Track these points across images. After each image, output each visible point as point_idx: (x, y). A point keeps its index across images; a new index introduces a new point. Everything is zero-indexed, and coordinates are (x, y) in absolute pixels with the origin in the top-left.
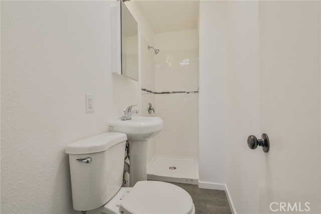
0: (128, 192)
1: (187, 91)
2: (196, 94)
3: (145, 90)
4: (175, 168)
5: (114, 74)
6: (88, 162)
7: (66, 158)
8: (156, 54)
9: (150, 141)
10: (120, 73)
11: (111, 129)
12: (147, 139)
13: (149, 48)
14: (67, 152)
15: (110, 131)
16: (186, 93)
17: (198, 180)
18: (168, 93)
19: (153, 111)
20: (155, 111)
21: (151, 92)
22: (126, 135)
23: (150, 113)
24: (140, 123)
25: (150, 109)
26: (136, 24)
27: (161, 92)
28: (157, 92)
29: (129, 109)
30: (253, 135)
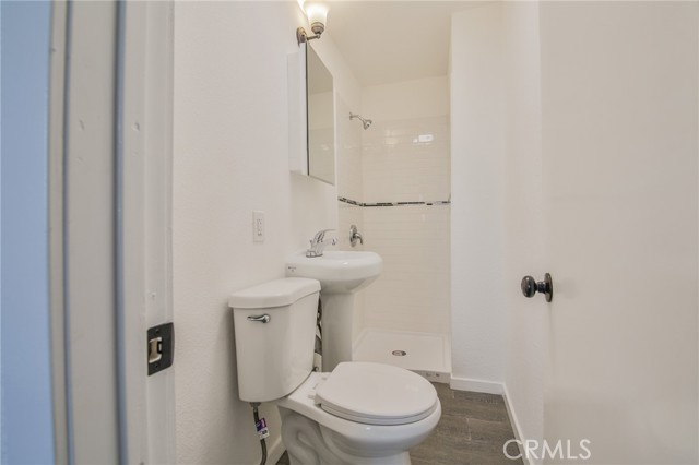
0: (325, 379)
1: (427, 201)
2: (446, 206)
3: (344, 200)
4: (404, 354)
5: (294, 174)
6: (264, 321)
7: (230, 315)
8: (365, 128)
9: (357, 295)
10: (305, 172)
11: (290, 272)
12: (352, 291)
13: (351, 117)
14: (230, 306)
15: (287, 276)
16: (425, 205)
17: (449, 375)
18: (390, 204)
19: (359, 240)
20: (364, 241)
21: (355, 203)
22: (318, 282)
23: (353, 246)
24: (340, 262)
25: (354, 237)
26: (330, 78)
27: (375, 203)
28: (367, 203)
29: (320, 238)
30: (528, 275)
